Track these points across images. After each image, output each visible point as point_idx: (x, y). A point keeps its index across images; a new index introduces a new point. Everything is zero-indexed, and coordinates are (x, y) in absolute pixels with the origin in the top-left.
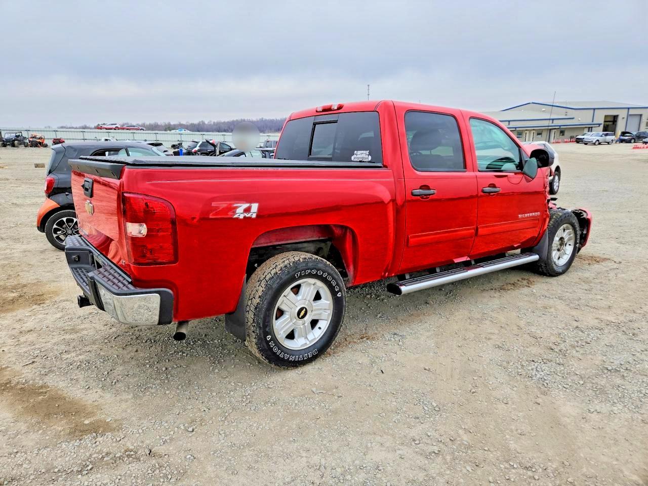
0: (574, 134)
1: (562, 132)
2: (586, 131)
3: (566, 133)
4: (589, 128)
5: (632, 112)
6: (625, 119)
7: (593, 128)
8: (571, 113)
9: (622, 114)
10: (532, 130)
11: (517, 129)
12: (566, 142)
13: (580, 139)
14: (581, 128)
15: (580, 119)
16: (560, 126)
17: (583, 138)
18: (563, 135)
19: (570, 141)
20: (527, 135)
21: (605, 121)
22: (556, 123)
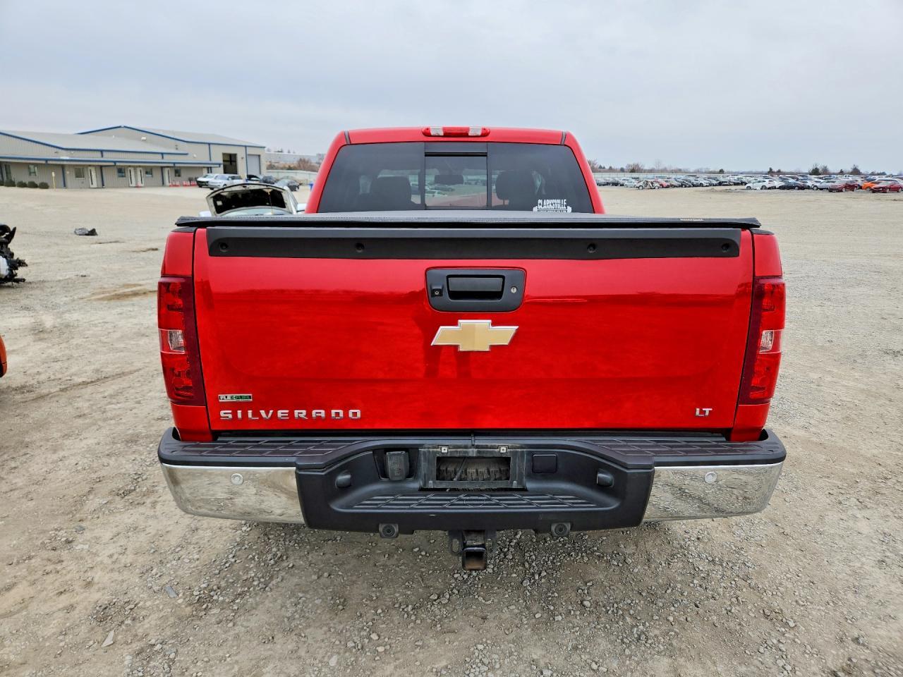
0: (193, 175)
1: (177, 172)
2: (205, 171)
3: (183, 173)
4: (208, 168)
5: (250, 151)
6: (245, 159)
7: (213, 169)
8: (184, 148)
9: (241, 154)
10: (137, 167)
11: (118, 164)
12: (186, 185)
13: (203, 182)
14: (198, 168)
15: (195, 156)
16: (174, 163)
17: (207, 182)
18: (179, 176)
19: (191, 185)
20: (133, 173)
21: (224, 161)
22: (167, 159)
